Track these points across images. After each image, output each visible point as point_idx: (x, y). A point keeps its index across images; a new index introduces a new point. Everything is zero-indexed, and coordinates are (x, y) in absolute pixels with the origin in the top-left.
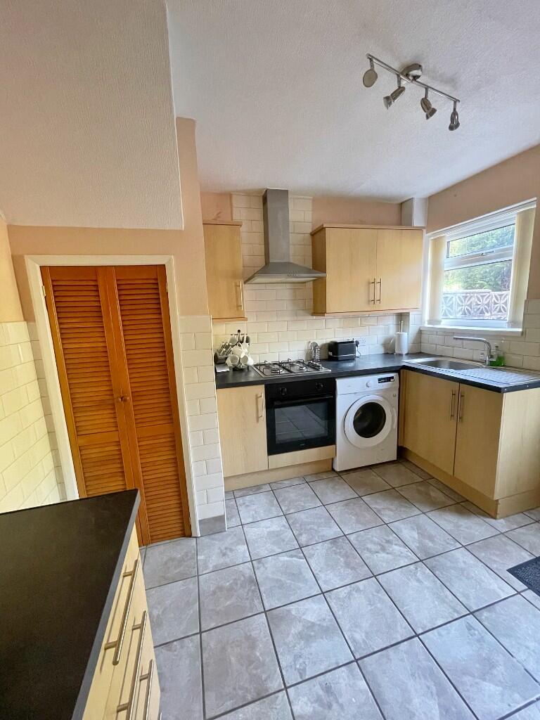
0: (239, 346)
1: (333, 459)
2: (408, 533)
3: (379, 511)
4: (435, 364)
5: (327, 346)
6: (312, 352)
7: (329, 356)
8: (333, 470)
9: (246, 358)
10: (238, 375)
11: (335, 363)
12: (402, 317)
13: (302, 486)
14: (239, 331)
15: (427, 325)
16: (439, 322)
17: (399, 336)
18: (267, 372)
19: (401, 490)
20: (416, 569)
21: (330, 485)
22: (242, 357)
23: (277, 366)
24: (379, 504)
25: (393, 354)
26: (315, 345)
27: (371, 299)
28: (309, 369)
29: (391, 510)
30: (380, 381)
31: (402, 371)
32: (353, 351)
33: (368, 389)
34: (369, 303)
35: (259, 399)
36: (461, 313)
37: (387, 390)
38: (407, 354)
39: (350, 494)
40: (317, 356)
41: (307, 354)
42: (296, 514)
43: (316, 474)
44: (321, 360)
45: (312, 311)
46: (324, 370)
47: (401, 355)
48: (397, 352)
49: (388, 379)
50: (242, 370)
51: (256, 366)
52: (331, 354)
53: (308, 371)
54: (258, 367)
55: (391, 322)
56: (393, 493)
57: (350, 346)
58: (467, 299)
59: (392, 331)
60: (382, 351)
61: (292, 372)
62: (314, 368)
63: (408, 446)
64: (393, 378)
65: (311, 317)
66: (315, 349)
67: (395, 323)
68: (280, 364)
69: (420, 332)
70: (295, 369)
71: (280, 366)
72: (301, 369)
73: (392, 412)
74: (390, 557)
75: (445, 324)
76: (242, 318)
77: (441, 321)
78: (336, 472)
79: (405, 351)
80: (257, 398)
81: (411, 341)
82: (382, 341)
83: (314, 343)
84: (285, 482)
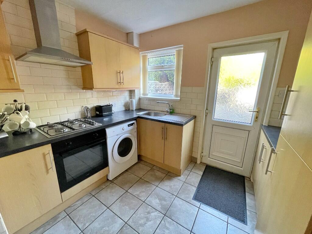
0: (17, 113)
1: (107, 175)
2: (155, 202)
3: (138, 195)
4: (149, 114)
5: (95, 109)
6: (85, 113)
7: (97, 114)
8: (108, 180)
9: (27, 123)
10: (20, 139)
11: (101, 118)
12: (132, 92)
13: (90, 200)
14: (15, 101)
15: (142, 96)
16: (147, 95)
17: (132, 101)
18: (52, 133)
19: (144, 178)
20: (165, 221)
21: (109, 191)
22: (22, 122)
23: (60, 126)
24: (136, 191)
25: (129, 110)
26: (87, 109)
27: (119, 82)
28: (88, 125)
29: (144, 192)
30: (129, 125)
31: (137, 119)
32: (111, 110)
33: (124, 131)
34: (118, 84)
35: (47, 157)
36: (151, 91)
37: (132, 130)
38: (135, 110)
39: (121, 191)
40: (89, 115)
41: (82, 114)
42: (91, 226)
43: (98, 187)
44: (93, 117)
45: (82, 87)
46: (97, 125)
47: (133, 110)
48: (131, 109)
49: (132, 124)
50: (24, 133)
51: (39, 127)
52: (98, 113)
53: (86, 127)
54: (42, 128)
55: (127, 94)
56: (142, 181)
57: (109, 108)
58: (152, 85)
59: (128, 99)
60: (123, 109)
61: (74, 129)
62: (90, 124)
63: (143, 154)
64: (134, 123)
65: (82, 91)
66: (87, 111)
67: (129, 95)
68: (61, 123)
69: (140, 99)
70: (76, 126)
71: (62, 125)
72: (80, 126)
73: (135, 140)
74: (152, 222)
75: (150, 96)
76: (18, 90)
77: (148, 94)
78: (110, 181)
79: (134, 109)
80: (44, 155)
81: (136, 103)
82: (123, 104)
83: (86, 107)
84: (77, 203)
